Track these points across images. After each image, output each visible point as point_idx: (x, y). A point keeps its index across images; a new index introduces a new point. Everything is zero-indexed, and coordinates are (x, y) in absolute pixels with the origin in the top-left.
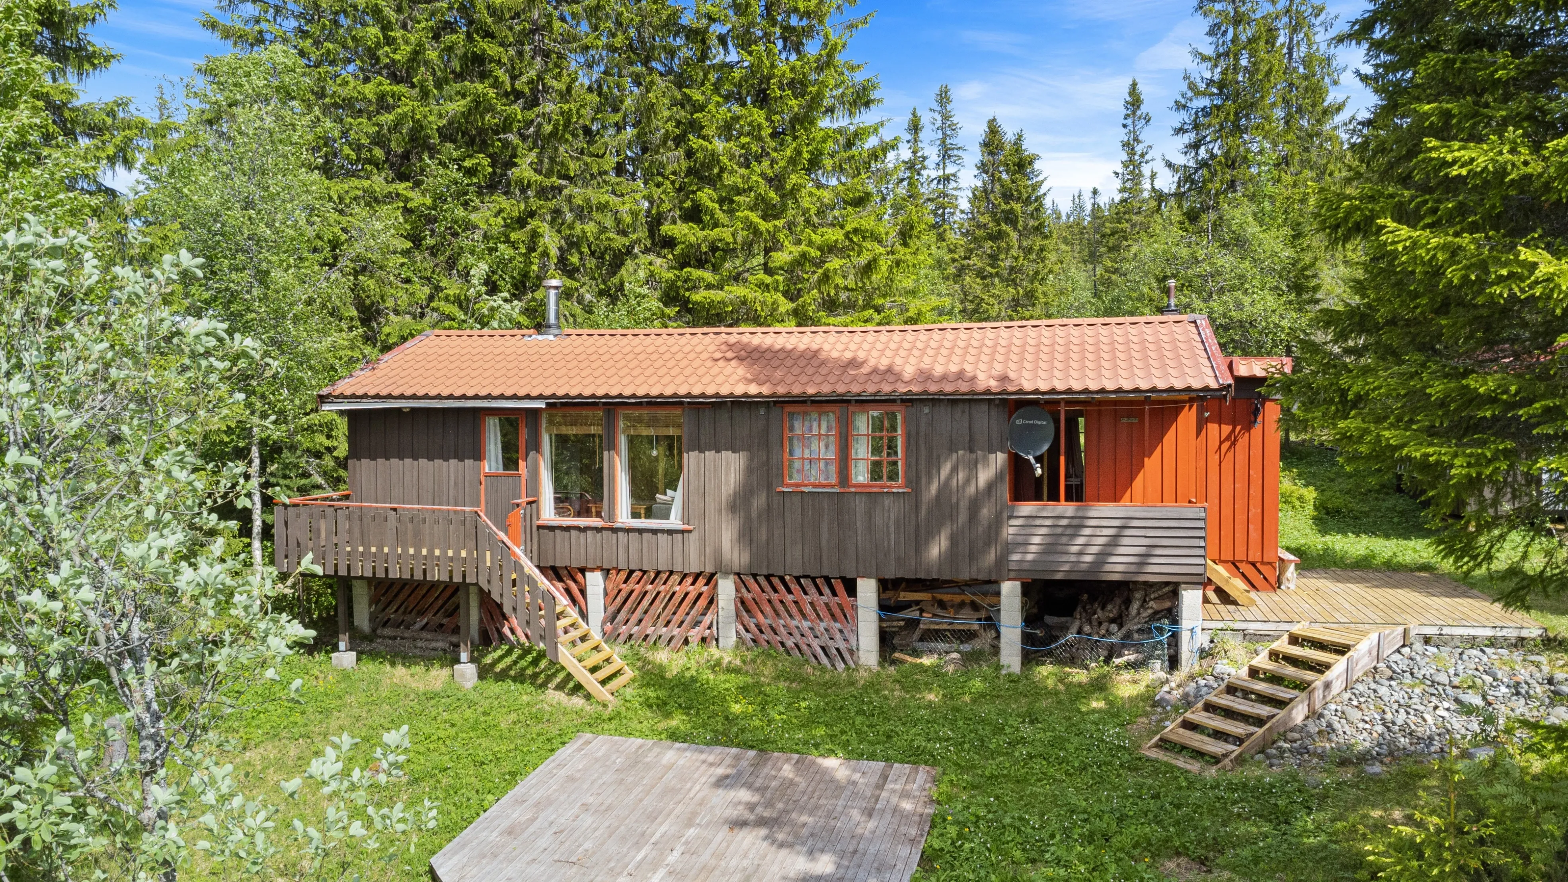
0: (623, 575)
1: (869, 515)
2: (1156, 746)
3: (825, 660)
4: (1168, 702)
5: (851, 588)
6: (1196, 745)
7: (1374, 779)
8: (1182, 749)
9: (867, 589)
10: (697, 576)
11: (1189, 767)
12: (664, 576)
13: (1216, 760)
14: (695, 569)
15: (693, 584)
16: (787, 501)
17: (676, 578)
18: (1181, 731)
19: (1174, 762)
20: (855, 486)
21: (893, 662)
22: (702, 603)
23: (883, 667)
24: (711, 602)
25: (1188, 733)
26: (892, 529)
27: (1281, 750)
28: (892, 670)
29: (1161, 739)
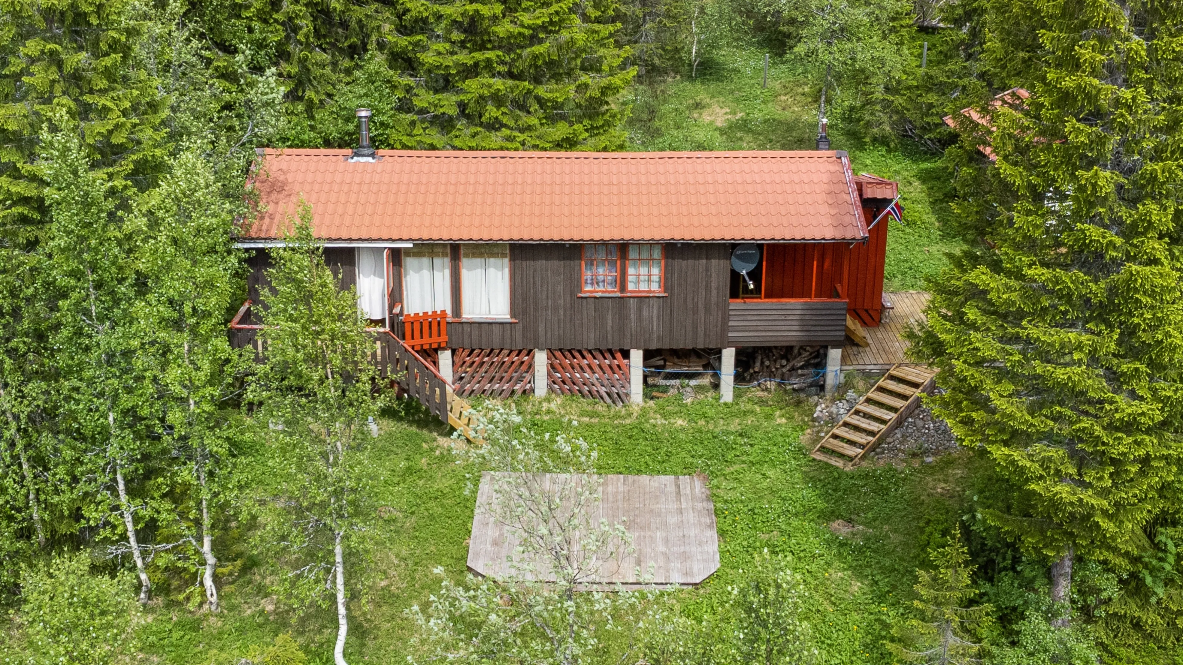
0: (467, 352)
1: (640, 310)
2: (818, 450)
3: (608, 400)
4: (821, 418)
5: (626, 355)
6: (841, 450)
7: (929, 466)
8: (833, 453)
9: (637, 356)
10: (520, 351)
11: (837, 464)
12: (497, 351)
13: (851, 459)
14: (520, 347)
15: (518, 355)
16: (585, 303)
17: (505, 352)
18: (831, 440)
19: (829, 461)
20: (631, 292)
21: (652, 398)
22: (524, 367)
23: (645, 402)
24: (530, 367)
25: (835, 441)
26: (655, 319)
27: (884, 449)
28: (651, 403)
29: (821, 447)
